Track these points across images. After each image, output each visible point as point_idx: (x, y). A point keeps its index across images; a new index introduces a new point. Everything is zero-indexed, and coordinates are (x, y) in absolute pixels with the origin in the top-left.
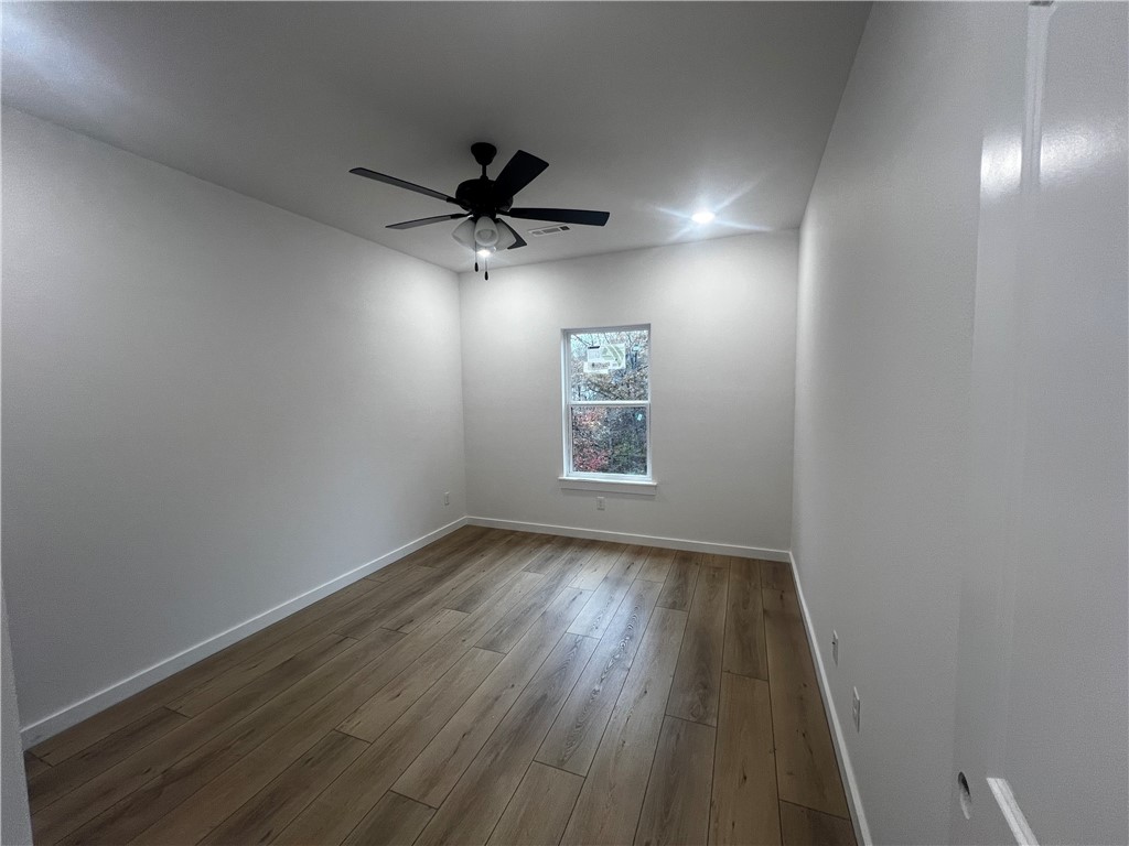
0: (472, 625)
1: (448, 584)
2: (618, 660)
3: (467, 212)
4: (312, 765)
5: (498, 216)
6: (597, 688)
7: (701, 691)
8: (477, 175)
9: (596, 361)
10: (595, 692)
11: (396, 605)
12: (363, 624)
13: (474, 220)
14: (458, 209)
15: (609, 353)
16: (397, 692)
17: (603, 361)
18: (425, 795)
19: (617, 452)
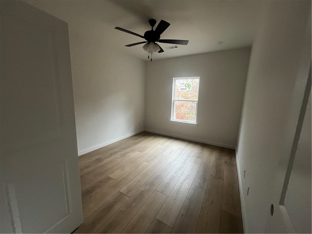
0: (143, 156)
1: (138, 145)
2: (181, 169)
3: (147, 41)
4: (102, 183)
5: (156, 42)
6: (174, 175)
7: (203, 180)
8: (150, 29)
9: (183, 88)
10: (174, 176)
11: (124, 149)
12: (116, 152)
13: (149, 43)
14: (144, 40)
15: (187, 85)
16: (123, 169)
17: (185, 88)
18: (128, 193)
19: (188, 116)
